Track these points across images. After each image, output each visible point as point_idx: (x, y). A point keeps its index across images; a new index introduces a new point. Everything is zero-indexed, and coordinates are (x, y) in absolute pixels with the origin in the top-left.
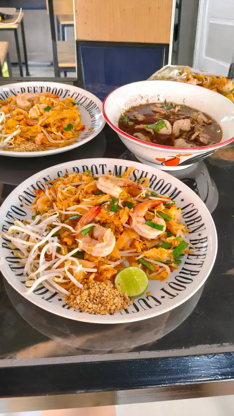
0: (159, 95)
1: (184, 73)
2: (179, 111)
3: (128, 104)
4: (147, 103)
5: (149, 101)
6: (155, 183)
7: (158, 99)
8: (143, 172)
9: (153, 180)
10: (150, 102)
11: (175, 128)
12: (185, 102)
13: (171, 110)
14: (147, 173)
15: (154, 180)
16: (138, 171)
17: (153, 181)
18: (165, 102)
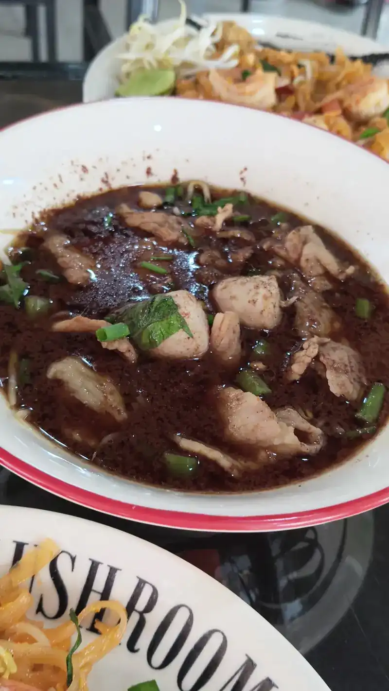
0: (149, 157)
1: (230, 44)
2: (229, 223)
3: (27, 203)
4: (105, 189)
5: (113, 179)
6: (154, 620)
7: (149, 172)
8: (94, 566)
9: (141, 605)
10: (116, 184)
11: (224, 328)
12: (247, 179)
13: (199, 221)
14: (113, 571)
15: (149, 607)
16: (73, 559)
17: (141, 614)
18: (175, 178)
